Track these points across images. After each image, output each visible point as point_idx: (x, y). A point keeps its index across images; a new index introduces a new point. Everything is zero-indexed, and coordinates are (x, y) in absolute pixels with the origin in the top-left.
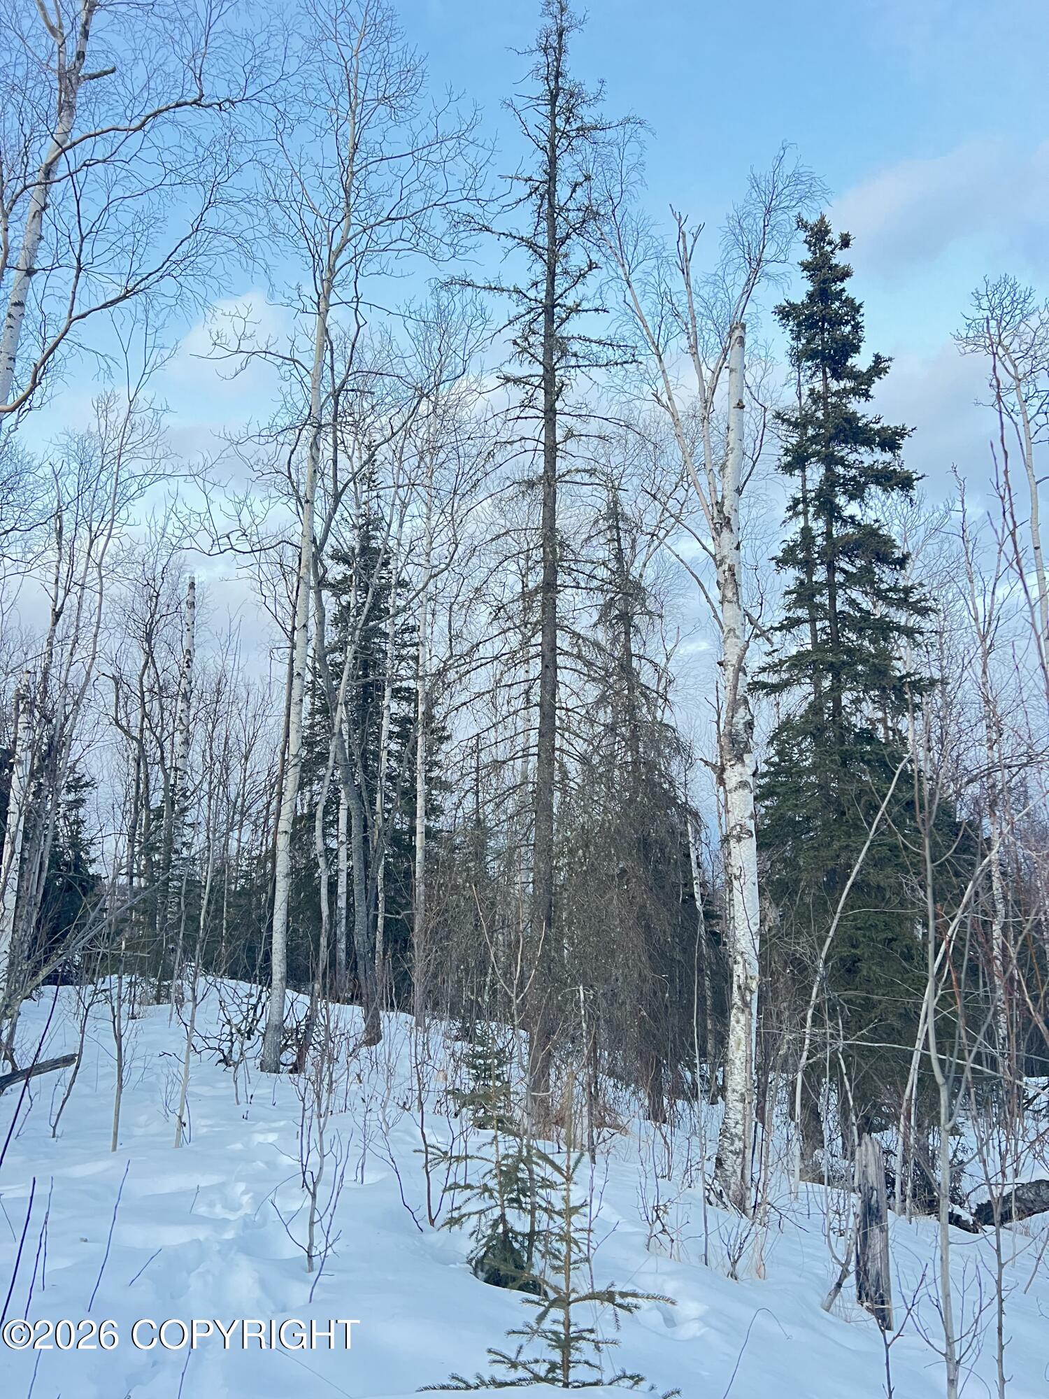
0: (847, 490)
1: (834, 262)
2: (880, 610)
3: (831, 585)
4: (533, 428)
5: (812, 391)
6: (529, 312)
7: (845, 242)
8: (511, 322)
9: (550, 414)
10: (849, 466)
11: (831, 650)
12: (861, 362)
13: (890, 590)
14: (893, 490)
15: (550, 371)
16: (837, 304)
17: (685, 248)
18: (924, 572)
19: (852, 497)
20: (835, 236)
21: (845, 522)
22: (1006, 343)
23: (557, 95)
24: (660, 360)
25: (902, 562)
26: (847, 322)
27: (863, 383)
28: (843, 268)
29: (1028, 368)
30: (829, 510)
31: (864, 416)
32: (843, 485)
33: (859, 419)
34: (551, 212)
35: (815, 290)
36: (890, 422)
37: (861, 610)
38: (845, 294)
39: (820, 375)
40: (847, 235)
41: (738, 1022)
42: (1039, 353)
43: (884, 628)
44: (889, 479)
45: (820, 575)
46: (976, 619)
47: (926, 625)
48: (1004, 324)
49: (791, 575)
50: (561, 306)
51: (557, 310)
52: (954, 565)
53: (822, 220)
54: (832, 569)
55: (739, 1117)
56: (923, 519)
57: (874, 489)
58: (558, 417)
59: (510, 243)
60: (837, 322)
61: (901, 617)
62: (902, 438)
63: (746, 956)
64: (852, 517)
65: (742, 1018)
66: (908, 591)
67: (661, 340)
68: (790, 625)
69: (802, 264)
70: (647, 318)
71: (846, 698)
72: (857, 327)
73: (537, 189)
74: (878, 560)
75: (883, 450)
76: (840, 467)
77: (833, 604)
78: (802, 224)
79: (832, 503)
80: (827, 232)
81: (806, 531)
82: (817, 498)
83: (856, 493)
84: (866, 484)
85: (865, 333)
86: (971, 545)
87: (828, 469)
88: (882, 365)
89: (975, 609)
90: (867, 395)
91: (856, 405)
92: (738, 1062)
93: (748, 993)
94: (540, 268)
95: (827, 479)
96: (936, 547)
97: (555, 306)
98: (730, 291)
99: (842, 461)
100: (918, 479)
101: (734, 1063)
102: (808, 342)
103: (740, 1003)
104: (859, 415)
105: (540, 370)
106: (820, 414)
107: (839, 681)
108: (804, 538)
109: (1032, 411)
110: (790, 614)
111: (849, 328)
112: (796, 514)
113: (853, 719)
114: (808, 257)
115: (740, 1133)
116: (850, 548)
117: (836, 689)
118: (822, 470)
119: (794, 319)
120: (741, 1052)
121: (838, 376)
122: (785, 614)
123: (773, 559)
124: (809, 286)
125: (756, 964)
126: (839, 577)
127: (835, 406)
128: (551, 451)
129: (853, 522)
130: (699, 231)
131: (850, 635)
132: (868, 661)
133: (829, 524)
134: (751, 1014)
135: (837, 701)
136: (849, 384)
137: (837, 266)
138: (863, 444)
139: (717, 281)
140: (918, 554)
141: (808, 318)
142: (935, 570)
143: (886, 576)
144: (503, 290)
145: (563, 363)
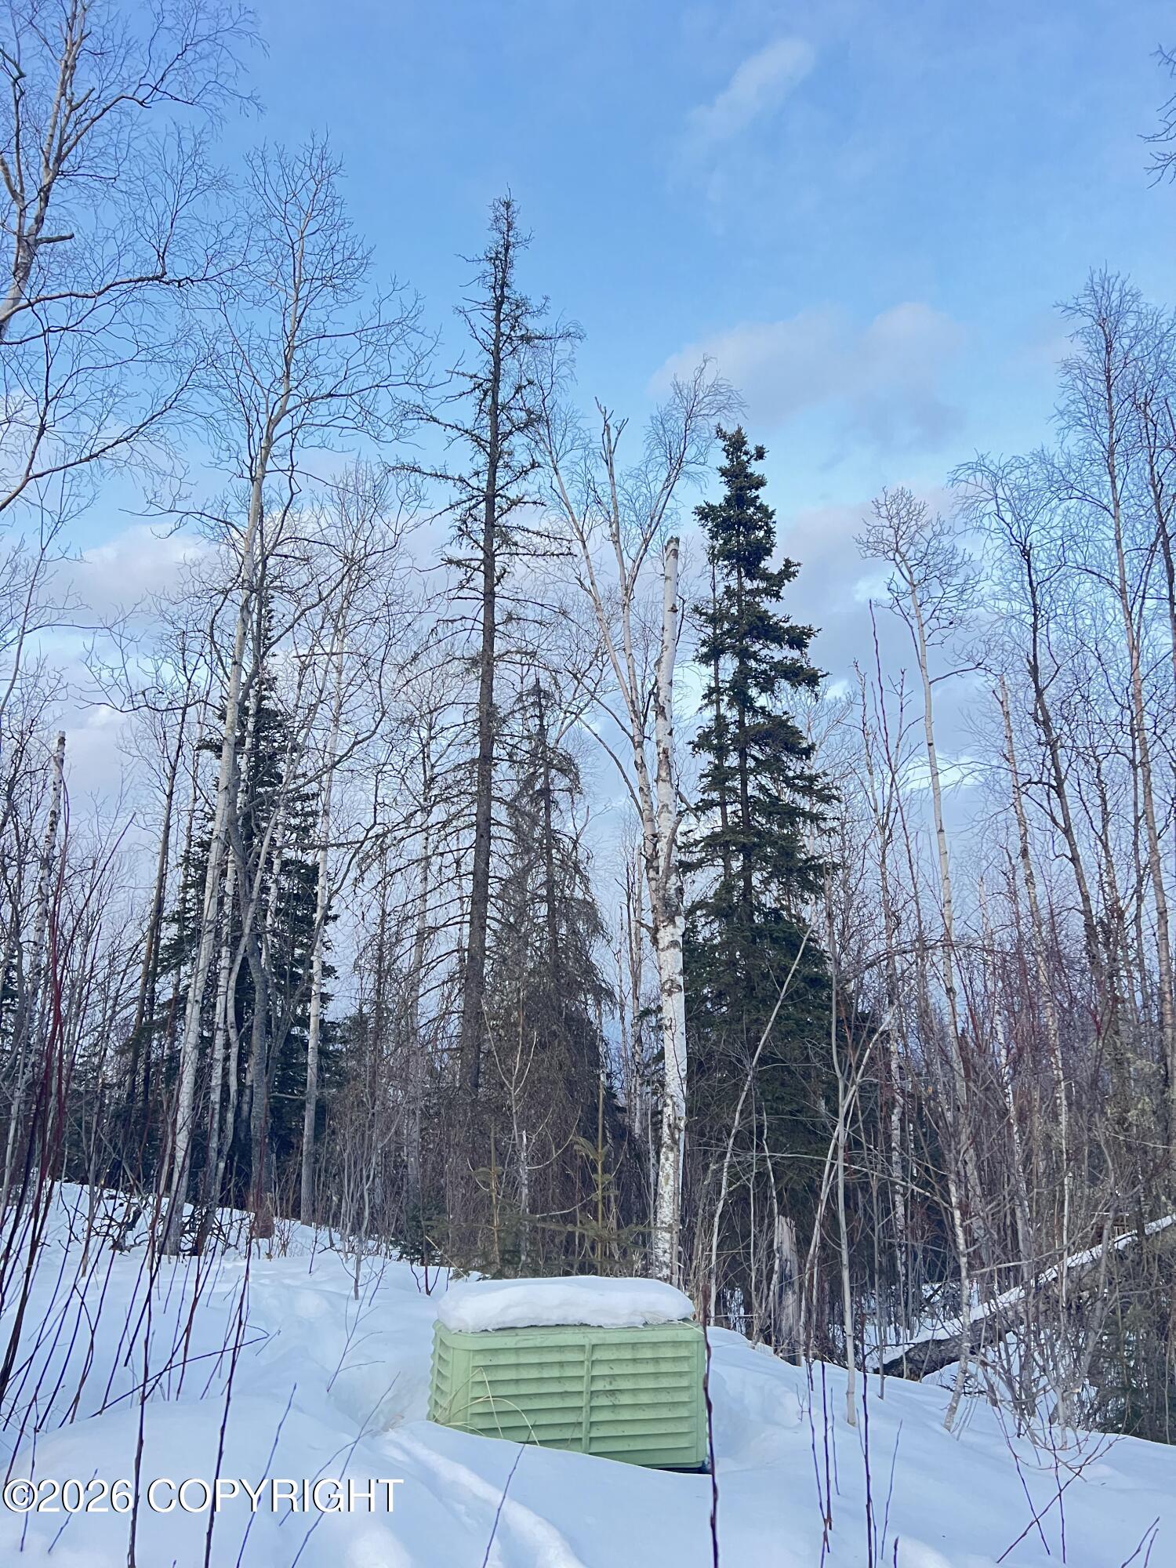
0: (759, 683)
1: (749, 470)
2: (787, 796)
3: (743, 770)
4: (473, 608)
5: (728, 587)
6: (469, 500)
7: (760, 454)
8: (452, 507)
9: (489, 596)
10: (760, 661)
11: (742, 832)
12: (772, 564)
13: (797, 777)
14: (800, 684)
15: (490, 557)
16: (752, 509)
17: (609, 440)
18: (827, 762)
19: (763, 690)
20: (751, 447)
21: (755, 712)
22: (903, 550)
23: (502, 303)
24: (585, 547)
25: (808, 752)
26: (761, 528)
27: (775, 584)
28: (758, 477)
29: (922, 576)
30: (742, 701)
31: (774, 615)
32: (755, 677)
33: (770, 618)
34: (495, 411)
35: (732, 495)
36: (798, 621)
37: (770, 795)
38: (759, 501)
39: (735, 573)
40: (762, 448)
41: (667, 1159)
42: (931, 563)
43: (791, 814)
44: (797, 675)
45: (733, 760)
46: (875, 811)
47: (829, 811)
48: (901, 533)
49: (707, 758)
50: (502, 497)
51: (497, 499)
52: (856, 757)
53: (739, 431)
54: (743, 756)
55: (667, 1246)
56: (826, 710)
57: (784, 684)
58: (496, 599)
59: (455, 433)
60: (752, 526)
61: (805, 803)
62: (809, 637)
63: (675, 1099)
64: (762, 708)
65: (671, 1156)
66: (812, 779)
67: (585, 526)
68: (705, 806)
69: (720, 469)
70: (573, 505)
71: (756, 879)
72: (769, 532)
73: (481, 385)
74: (787, 749)
75: (791, 647)
76: (752, 661)
77: (744, 789)
78: (720, 433)
79: (746, 694)
80: (744, 443)
81: (719, 718)
82: (731, 688)
83: (767, 686)
84: (775, 677)
85: (777, 539)
86: (871, 738)
87: (742, 662)
88: (792, 569)
89: (875, 800)
90: (777, 596)
91: (767, 604)
92: (666, 1196)
93: (676, 1132)
94: (482, 460)
95: (740, 672)
96: (838, 737)
97: (495, 496)
98: (652, 485)
99: (754, 656)
100: (822, 676)
101: (663, 1198)
102: (725, 543)
103: (669, 1142)
104: (770, 614)
105: (481, 555)
106: (734, 610)
107: (750, 861)
108: (718, 725)
109: (927, 615)
110: (705, 797)
111: (761, 534)
112: (711, 703)
113: (762, 898)
114: (726, 463)
115: (667, 1261)
116: (760, 737)
117: (747, 870)
118: (736, 663)
119: (713, 520)
120: (669, 1187)
121: (751, 576)
122: (700, 796)
123: (690, 743)
124: (726, 491)
125: (683, 1105)
126: (751, 763)
127: (748, 604)
128: (489, 631)
129: (763, 713)
130: (622, 426)
131: (760, 819)
132: (777, 843)
133: (742, 714)
134: (679, 1151)
135: (748, 881)
136: (763, 585)
137: (752, 474)
138: (773, 641)
139: (640, 475)
140: (821, 744)
141: (724, 520)
142: (837, 761)
143: (794, 766)
144: (448, 478)
145: (503, 549)
